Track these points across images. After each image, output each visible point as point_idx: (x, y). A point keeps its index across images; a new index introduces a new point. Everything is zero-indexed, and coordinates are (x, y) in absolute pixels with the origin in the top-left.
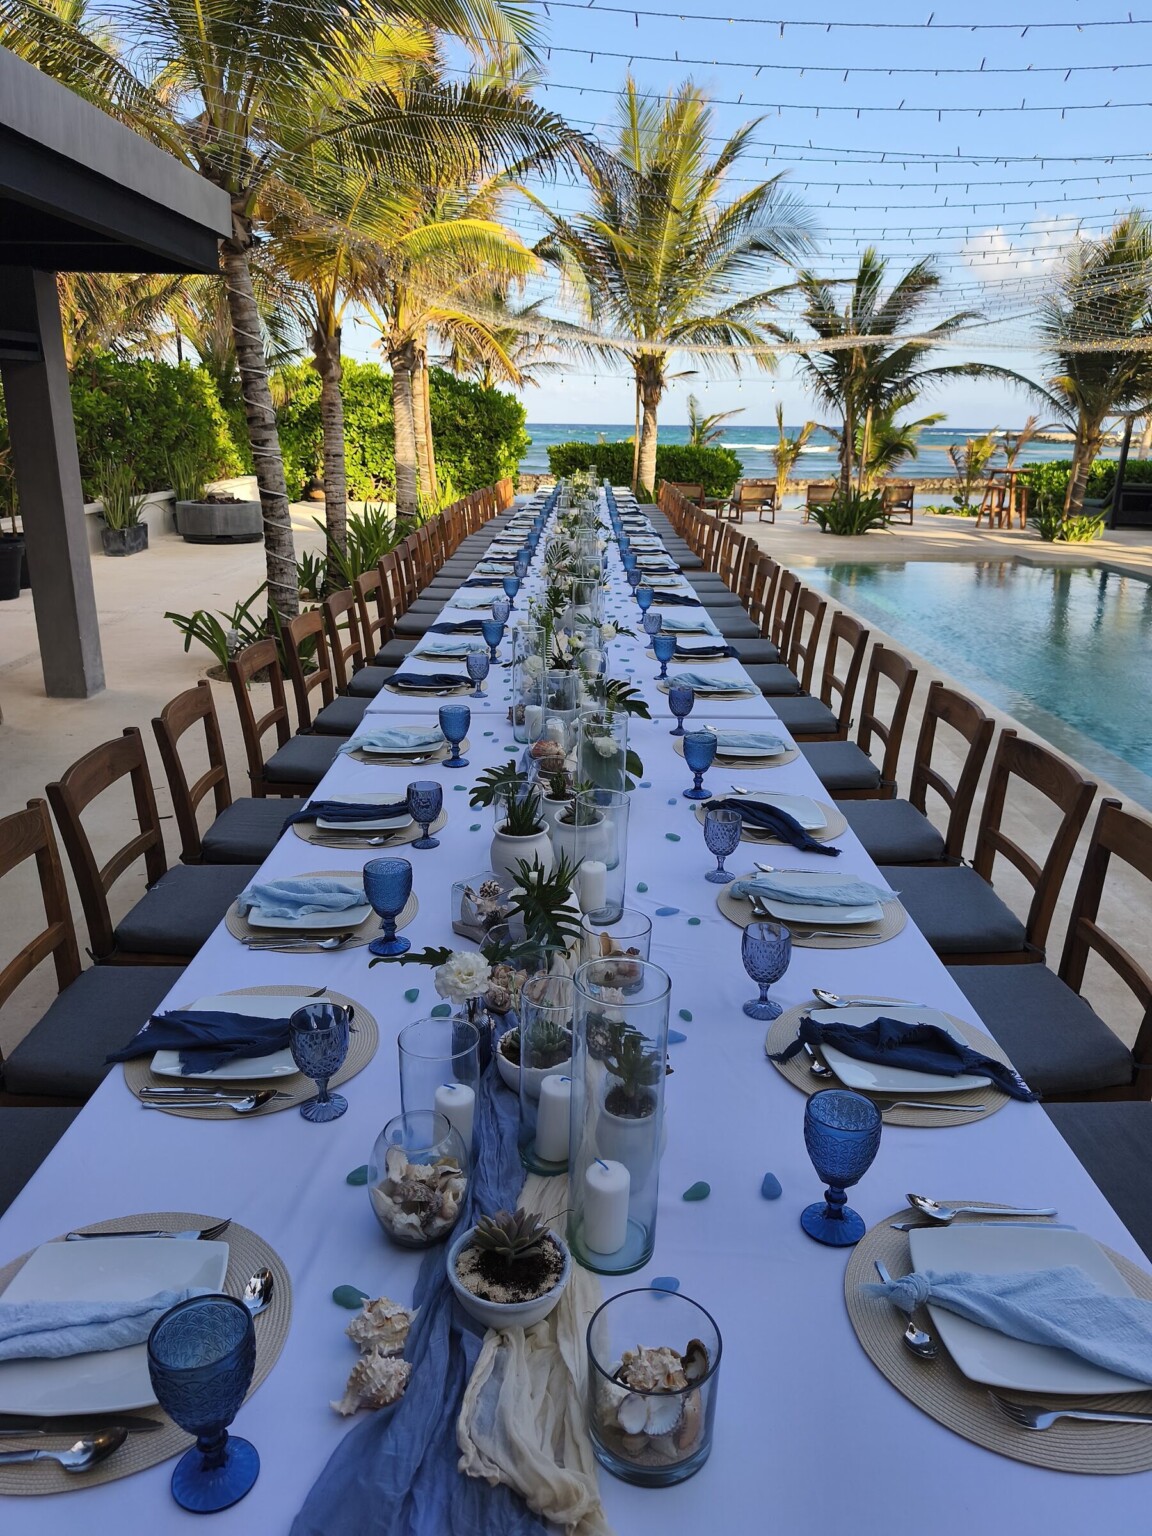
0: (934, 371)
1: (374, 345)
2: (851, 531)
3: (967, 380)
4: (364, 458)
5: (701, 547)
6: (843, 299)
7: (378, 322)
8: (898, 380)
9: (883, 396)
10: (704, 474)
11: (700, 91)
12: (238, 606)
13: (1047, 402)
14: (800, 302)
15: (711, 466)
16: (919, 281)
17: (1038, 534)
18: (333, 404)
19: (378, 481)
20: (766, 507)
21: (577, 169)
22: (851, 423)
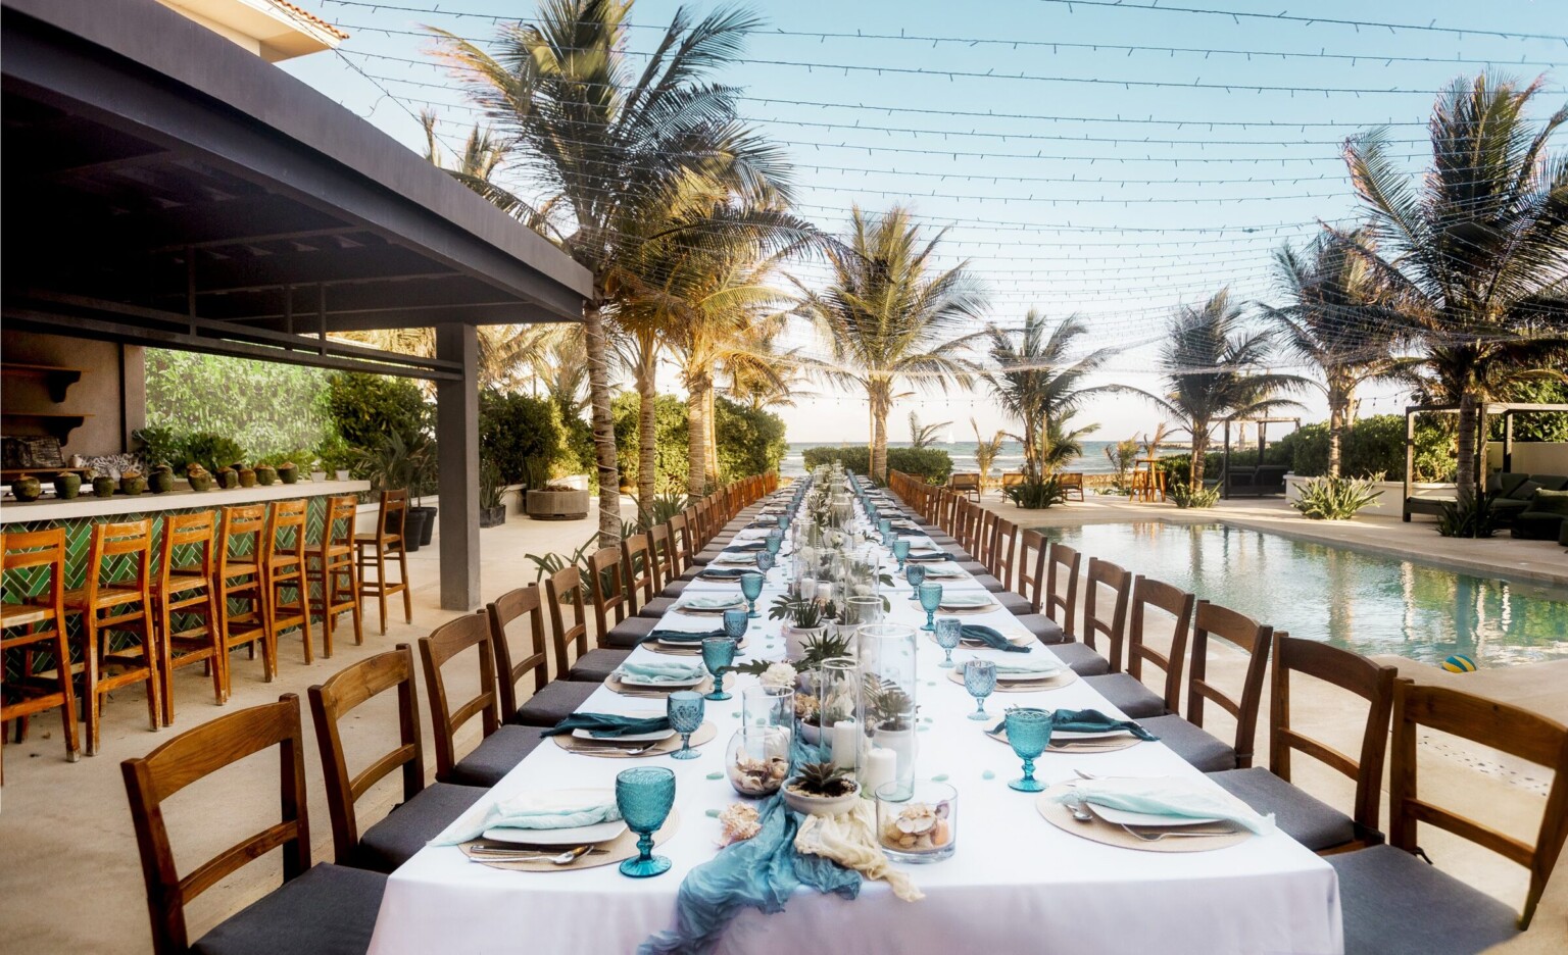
0: (1088, 390)
1: (676, 377)
2: (1039, 505)
3: (1110, 396)
4: (662, 461)
5: (924, 510)
6: (1017, 343)
7: (681, 362)
8: (1063, 397)
9: (1053, 408)
10: (924, 468)
11: (905, 210)
12: (576, 551)
13: (1168, 410)
14: (988, 343)
15: (929, 462)
16: (1069, 331)
17: (1176, 505)
18: (648, 413)
19: (672, 479)
20: (972, 491)
21: (825, 254)
22: (1030, 431)
